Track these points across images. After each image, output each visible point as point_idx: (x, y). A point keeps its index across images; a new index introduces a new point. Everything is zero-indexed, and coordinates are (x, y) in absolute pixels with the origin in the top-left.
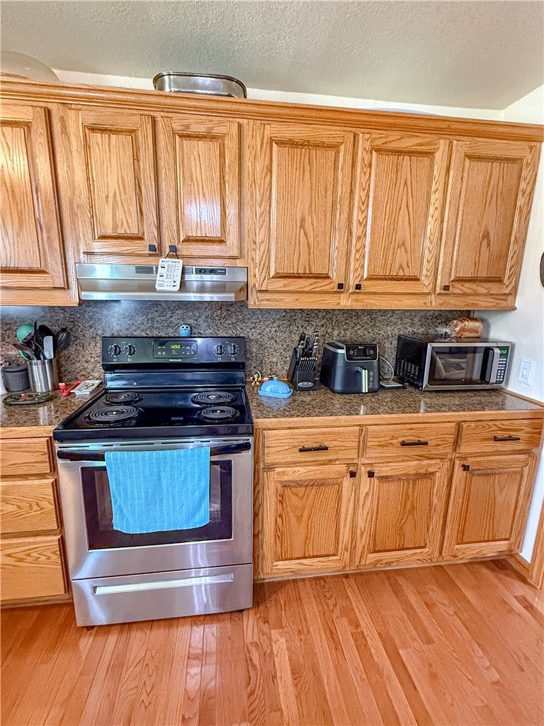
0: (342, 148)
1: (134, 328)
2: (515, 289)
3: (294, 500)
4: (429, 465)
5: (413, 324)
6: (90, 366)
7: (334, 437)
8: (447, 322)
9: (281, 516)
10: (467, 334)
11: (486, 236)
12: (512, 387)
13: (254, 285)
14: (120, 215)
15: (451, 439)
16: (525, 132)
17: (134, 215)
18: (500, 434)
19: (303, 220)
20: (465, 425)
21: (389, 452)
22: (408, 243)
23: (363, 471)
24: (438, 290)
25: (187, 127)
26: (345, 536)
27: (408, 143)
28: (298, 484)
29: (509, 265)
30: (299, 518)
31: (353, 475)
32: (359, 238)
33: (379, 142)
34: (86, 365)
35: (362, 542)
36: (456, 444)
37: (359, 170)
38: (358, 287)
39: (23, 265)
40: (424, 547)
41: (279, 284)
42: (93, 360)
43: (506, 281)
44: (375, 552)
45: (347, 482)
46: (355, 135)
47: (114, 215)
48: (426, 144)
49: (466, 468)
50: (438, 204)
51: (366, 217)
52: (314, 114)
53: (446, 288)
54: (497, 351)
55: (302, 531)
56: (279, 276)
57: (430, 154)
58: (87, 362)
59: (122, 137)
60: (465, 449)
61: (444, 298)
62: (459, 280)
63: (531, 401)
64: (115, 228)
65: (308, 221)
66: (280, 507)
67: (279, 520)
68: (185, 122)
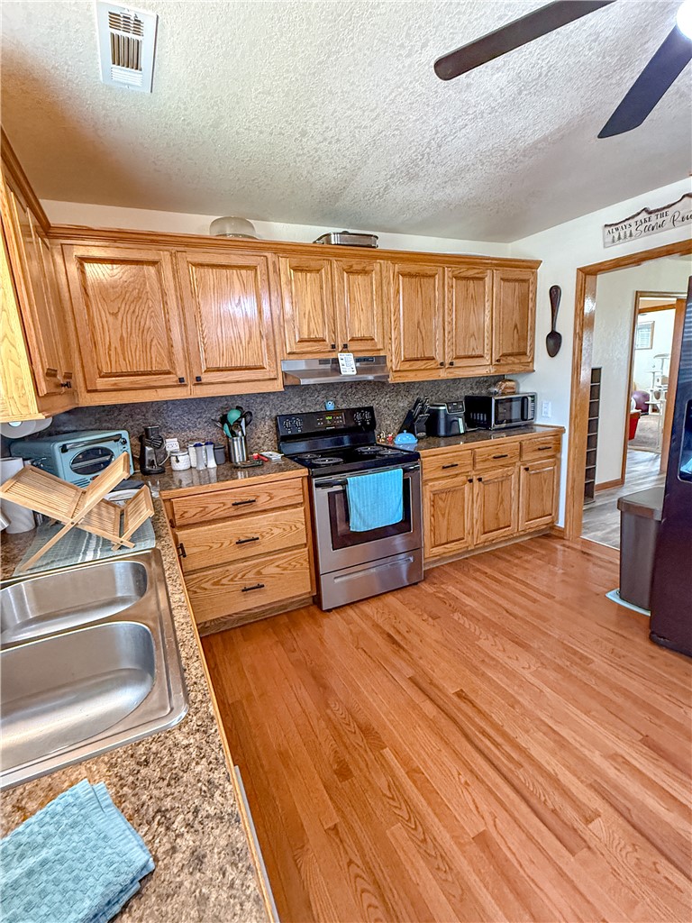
0: (437, 276)
1: (292, 407)
2: (533, 358)
3: (440, 502)
4: (508, 471)
5: (472, 388)
6: (261, 441)
7: (458, 458)
8: (495, 384)
9: (433, 516)
10: (509, 391)
11: (516, 326)
12: (538, 421)
13: (391, 368)
14: (312, 324)
15: (517, 452)
16: (529, 264)
17: (321, 324)
18: (541, 447)
19: (419, 323)
20: (523, 443)
21: (487, 465)
22: (476, 334)
23: (475, 479)
24: (494, 363)
25: (351, 267)
26: (468, 525)
27: (471, 273)
28: (442, 491)
29: (529, 344)
30: (443, 515)
31: (471, 481)
32: (449, 332)
33: (456, 273)
34: (258, 441)
35: (477, 528)
36: (521, 455)
37: (446, 289)
38: (451, 364)
39: (251, 364)
40: (509, 526)
41: (407, 366)
42: (263, 436)
43: (528, 353)
44: (485, 533)
45: (467, 487)
46: (444, 268)
47: (309, 326)
48: (481, 273)
49: (527, 469)
50: (490, 309)
51: (452, 319)
52: (422, 257)
53: (498, 361)
54: (530, 399)
55: (446, 523)
56: (407, 360)
57: (482, 279)
58: (259, 438)
59: (314, 275)
60: (525, 458)
61: (498, 367)
62: (503, 355)
63: (552, 427)
64: (309, 333)
65: (422, 323)
66: (432, 508)
67: (432, 519)
68: (350, 264)
